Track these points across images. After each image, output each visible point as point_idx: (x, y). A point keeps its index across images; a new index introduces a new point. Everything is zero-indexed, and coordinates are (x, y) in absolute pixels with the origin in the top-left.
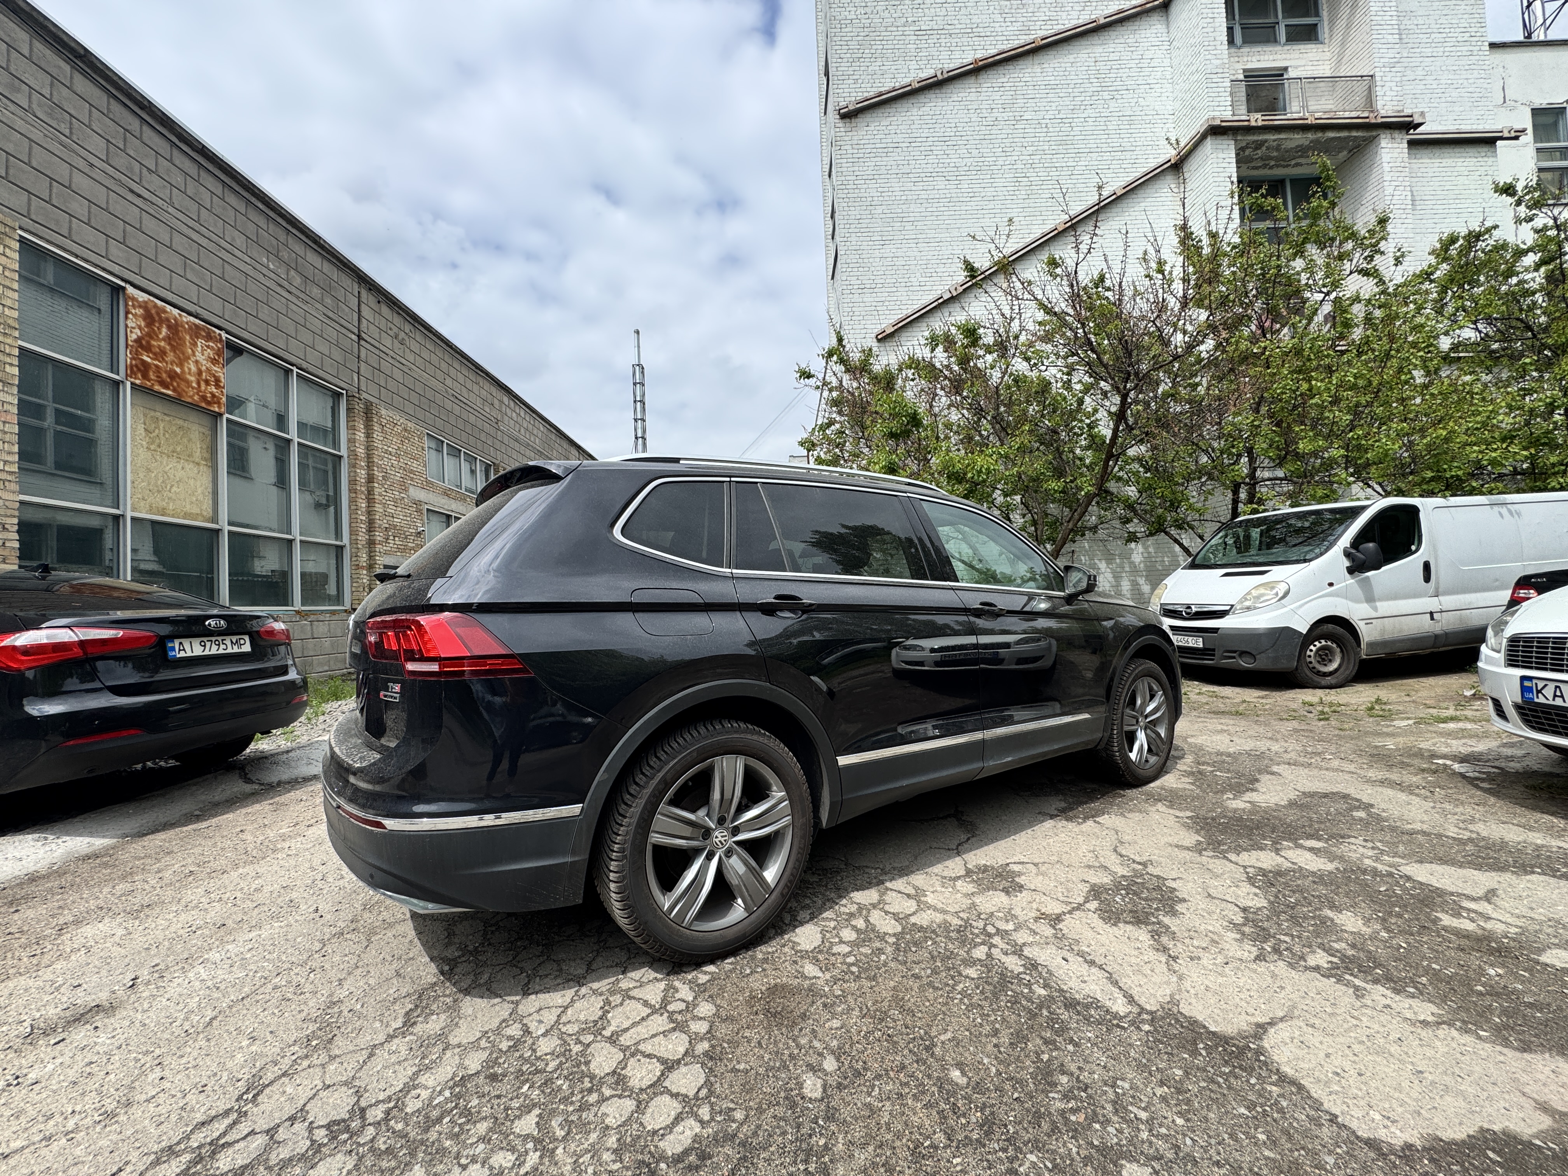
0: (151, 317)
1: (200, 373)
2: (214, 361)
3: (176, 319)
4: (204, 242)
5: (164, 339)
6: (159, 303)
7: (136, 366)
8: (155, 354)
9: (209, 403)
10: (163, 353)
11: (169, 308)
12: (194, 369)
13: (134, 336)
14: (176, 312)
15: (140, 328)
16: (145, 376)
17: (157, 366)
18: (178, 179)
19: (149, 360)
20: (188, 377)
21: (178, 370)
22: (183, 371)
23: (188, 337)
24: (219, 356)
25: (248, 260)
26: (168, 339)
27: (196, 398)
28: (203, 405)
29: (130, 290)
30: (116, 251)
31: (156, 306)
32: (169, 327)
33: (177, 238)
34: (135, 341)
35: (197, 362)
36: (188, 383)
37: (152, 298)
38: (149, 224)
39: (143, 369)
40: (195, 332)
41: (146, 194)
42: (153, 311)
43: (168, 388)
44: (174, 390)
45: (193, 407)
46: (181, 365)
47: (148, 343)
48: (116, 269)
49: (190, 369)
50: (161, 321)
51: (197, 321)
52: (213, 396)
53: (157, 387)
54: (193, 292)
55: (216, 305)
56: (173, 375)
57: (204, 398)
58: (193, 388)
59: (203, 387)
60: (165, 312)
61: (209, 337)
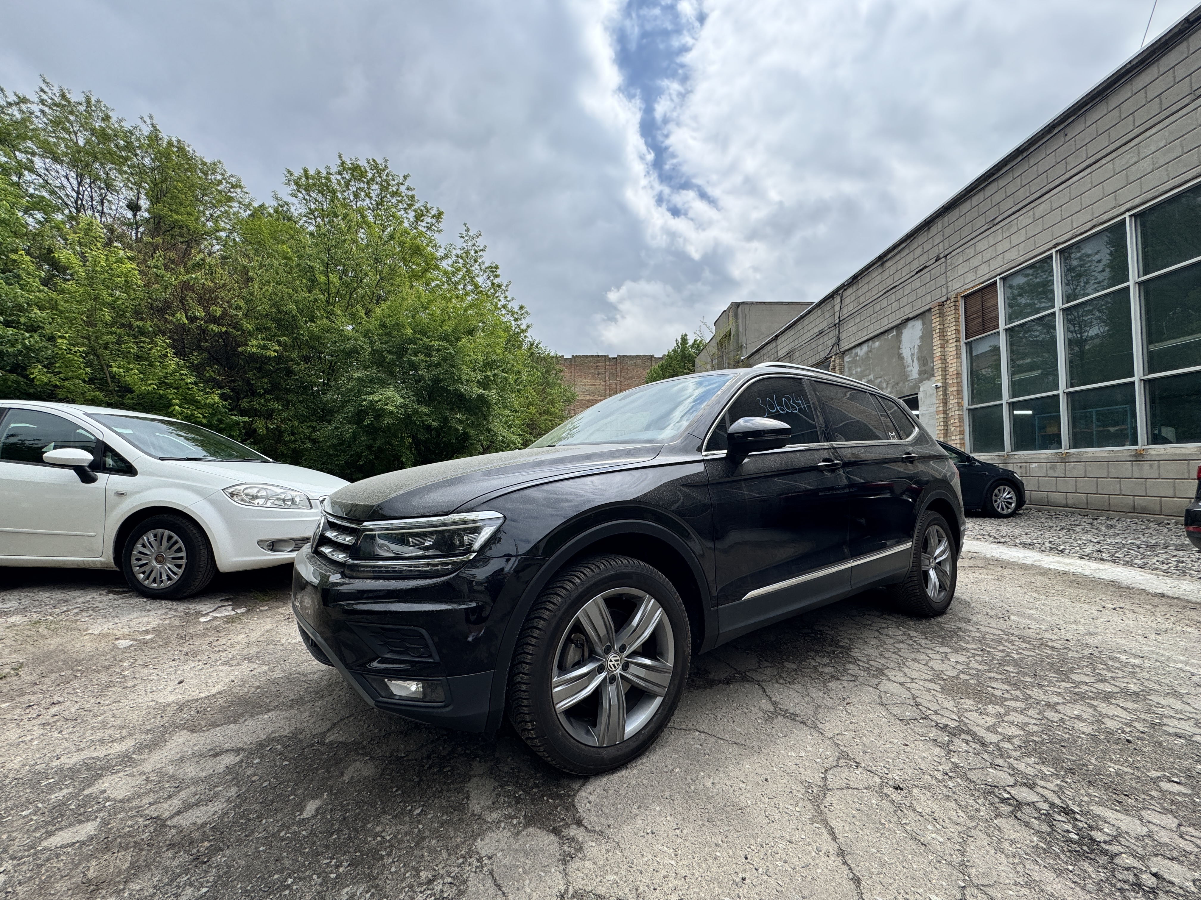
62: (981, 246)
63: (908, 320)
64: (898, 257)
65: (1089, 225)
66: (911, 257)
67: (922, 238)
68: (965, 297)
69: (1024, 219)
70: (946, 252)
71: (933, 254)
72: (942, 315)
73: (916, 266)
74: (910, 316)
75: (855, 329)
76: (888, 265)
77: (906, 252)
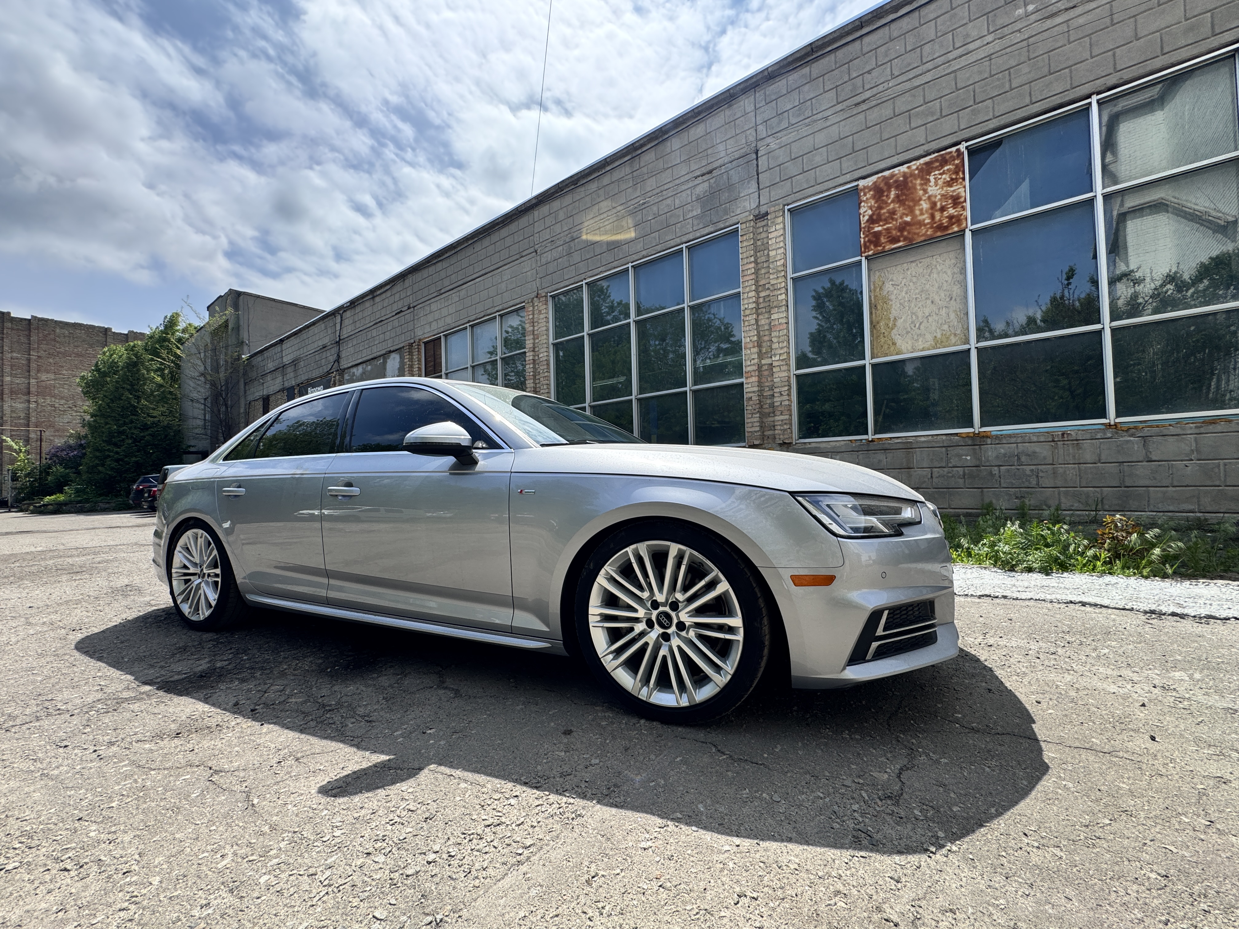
0: (879, 192)
1: (934, 204)
2: (949, 184)
3: (905, 175)
4: (928, 77)
5: (893, 202)
6: (887, 173)
7: (869, 241)
8: (885, 220)
9: (946, 228)
10: (893, 213)
11: (896, 170)
12: (925, 205)
13: (867, 218)
14: (904, 168)
15: (871, 208)
16: (877, 243)
17: (888, 229)
18: (898, 47)
19: (880, 228)
20: (921, 218)
21: (908, 219)
22: (914, 216)
23: (918, 182)
24: (957, 173)
25: (990, 38)
26: (898, 199)
27: (929, 232)
28: (939, 234)
29: (862, 183)
30: (847, 164)
31: (884, 178)
32: (897, 188)
33: (899, 102)
34: (868, 221)
35: (929, 198)
36: (921, 224)
37: (880, 175)
38: (874, 116)
39: (875, 239)
40: (928, 169)
41: (868, 94)
42: (882, 185)
43: (899, 241)
44: (906, 239)
45: (930, 241)
46: (911, 211)
47: (879, 215)
48: (848, 177)
49: (921, 210)
50: (889, 187)
51: (927, 159)
52: (951, 217)
53: (888, 247)
54: (920, 136)
55: (948, 125)
56: (903, 227)
57: (941, 227)
58: (925, 225)
59: (938, 216)
60: (892, 176)
61: (944, 162)
62: (434, 307)
63: (390, 352)
64: (384, 296)
65: (482, 314)
66: (392, 300)
67: (398, 287)
68: (425, 343)
69: (454, 296)
70: (415, 304)
71: (407, 302)
72: (411, 353)
73: (395, 308)
74: (392, 349)
75: (352, 350)
76: (377, 299)
77: (389, 294)
